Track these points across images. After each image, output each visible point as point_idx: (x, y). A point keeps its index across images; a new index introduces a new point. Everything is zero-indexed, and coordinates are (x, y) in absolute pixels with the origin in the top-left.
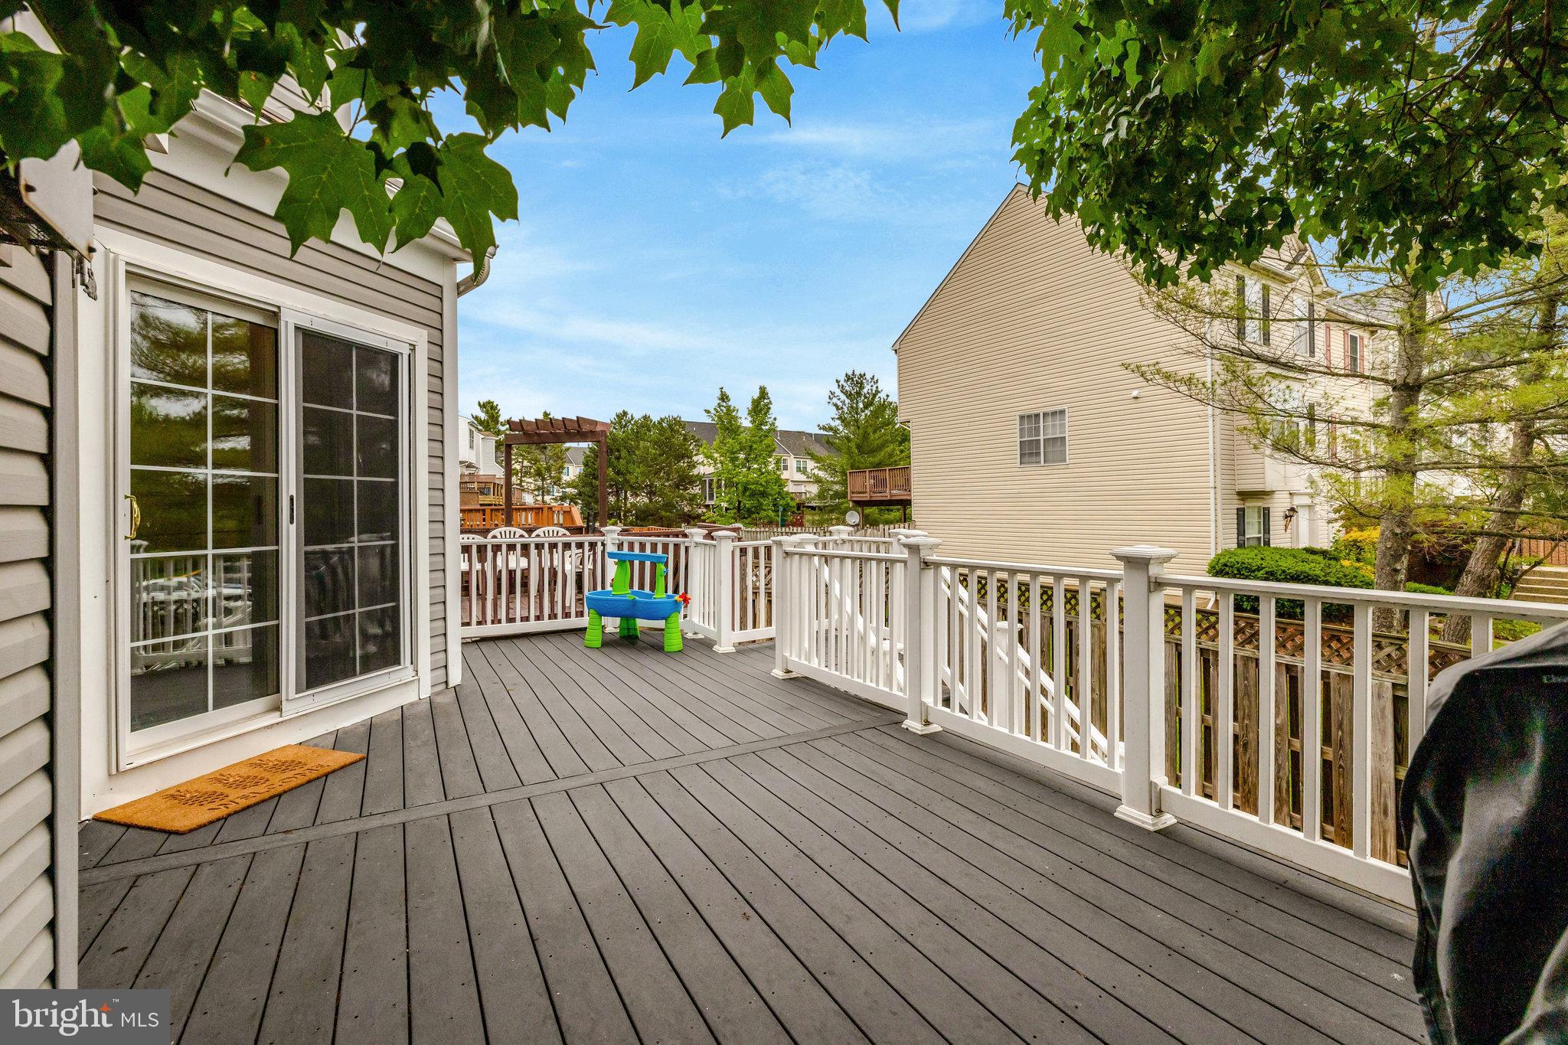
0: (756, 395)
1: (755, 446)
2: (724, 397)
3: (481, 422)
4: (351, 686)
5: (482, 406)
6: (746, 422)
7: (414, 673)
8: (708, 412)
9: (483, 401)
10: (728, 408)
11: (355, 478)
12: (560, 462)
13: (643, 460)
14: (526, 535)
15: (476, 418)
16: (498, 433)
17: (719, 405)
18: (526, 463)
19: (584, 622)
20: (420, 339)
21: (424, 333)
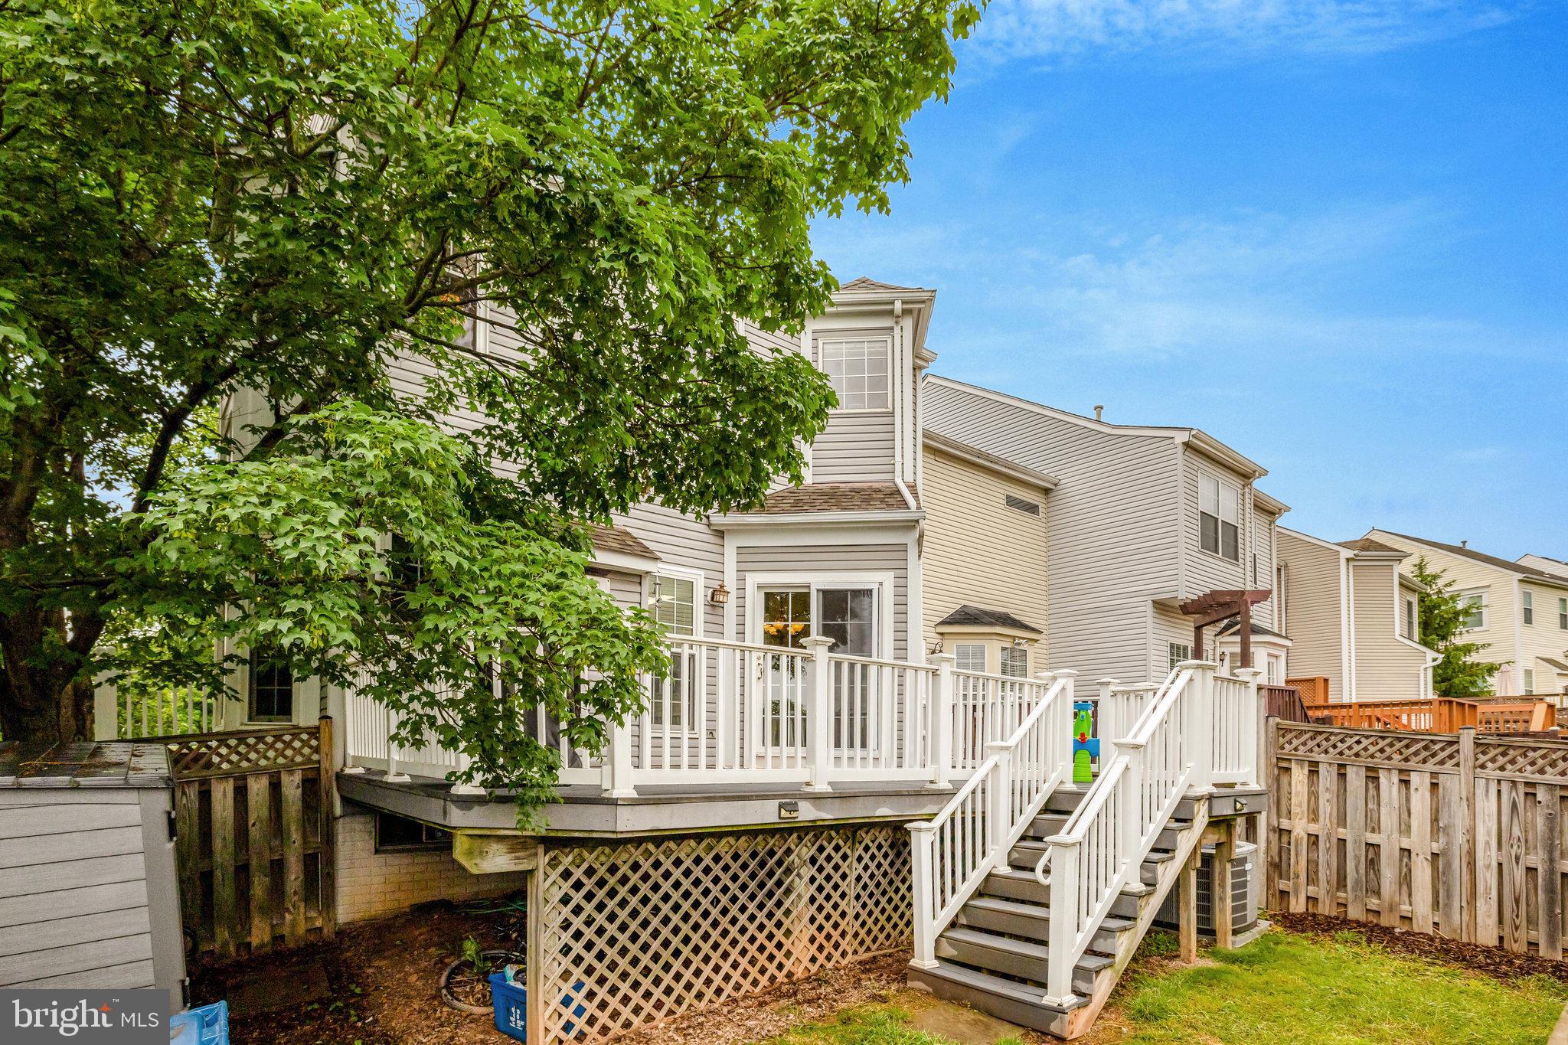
20: (888, 578)
21: (892, 574)
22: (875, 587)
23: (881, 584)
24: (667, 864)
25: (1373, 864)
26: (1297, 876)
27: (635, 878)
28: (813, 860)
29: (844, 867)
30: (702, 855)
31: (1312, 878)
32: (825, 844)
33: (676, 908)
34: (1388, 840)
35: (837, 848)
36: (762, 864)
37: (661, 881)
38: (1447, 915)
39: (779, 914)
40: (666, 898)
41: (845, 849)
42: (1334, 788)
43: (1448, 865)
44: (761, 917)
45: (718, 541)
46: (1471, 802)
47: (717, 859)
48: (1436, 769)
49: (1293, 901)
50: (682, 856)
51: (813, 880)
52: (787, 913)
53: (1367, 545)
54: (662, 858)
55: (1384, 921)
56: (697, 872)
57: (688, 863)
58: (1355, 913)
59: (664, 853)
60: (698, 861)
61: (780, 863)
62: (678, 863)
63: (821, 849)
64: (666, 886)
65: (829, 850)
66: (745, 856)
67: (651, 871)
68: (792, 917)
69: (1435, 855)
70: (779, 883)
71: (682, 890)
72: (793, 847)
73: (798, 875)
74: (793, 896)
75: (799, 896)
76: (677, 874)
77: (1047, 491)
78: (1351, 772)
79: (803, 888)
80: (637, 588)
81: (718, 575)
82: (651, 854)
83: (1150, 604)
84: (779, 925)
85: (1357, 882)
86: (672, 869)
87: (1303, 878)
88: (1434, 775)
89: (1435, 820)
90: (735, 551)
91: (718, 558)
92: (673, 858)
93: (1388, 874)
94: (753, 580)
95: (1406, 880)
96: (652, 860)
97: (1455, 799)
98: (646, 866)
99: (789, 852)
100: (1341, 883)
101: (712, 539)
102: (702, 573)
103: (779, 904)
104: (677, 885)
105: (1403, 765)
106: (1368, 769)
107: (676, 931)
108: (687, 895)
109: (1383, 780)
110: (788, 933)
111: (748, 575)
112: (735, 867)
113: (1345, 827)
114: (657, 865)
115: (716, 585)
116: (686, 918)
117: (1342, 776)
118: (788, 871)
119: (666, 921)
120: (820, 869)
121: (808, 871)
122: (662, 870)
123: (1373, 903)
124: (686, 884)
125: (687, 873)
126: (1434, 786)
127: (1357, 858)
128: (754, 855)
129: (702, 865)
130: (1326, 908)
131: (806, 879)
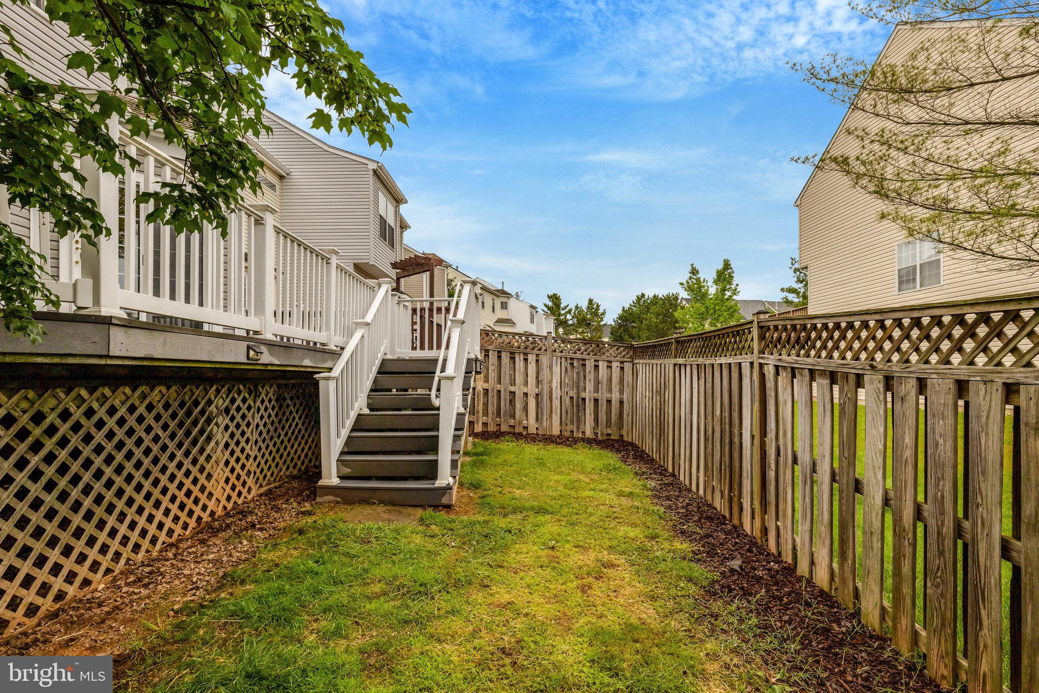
0: (720, 266)
1: (717, 308)
2: (694, 271)
3: (549, 308)
5: (550, 297)
6: (713, 290)
8: (682, 284)
9: (551, 293)
10: (698, 280)
13: (649, 328)
15: (546, 305)
16: (559, 315)
17: (690, 278)
24: (101, 413)
25: (512, 402)
26: (478, 412)
27: (64, 429)
28: (227, 411)
29: (249, 417)
30: (137, 403)
31: (486, 413)
32: (236, 396)
33: (109, 460)
34: (519, 389)
35: (244, 400)
36: (189, 414)
37: (93, 431)
38: (541, 423)
39: (202, 460)
40: (99, 449)
41: (250, 401)
42: (496, 363)
43: (542, 399)
44: (187, 464)
46: (551, 367)
47: (150, 408)
48: (538, 352)
49: (476, 426)
50: (117, 403)
51: (227, 428)
52: (209, 457)
54: (95, 406)
55: (517, 431)
56: (131, 421)
57: (122, 411)
58: (504, 428)
59: (98, 400)
60: (132, 409)
61: (202, 412)
62: (112, 411)
63: (233, 401)
64: (99, 437)
65: (239, 402)
66: (175, 405)
67: (83, 421)
68: (212, 461)
69: (537, 395)
70: (202, 432)
71: (116, 440)
72: (213, 398)
73: (217, 424)
74: (212, 444)
75: (217, 443)
76: (111, 423)
77: (281, 177)
78: (503, 355)
79: (220, 436)
82: (84, 401)
83: (352, 265)
84: (202, 470)
85: (505, 412)
86: (106, 418)
87: (481, 413)
88: (537, 355)
89: (537, 377)
92: (107, 406)
93: (519, 405)
95: (526, 408)
96: (84, 407)
97: (545, 367)
98: (77, 414)
99: (210, 402)
100: (499, 414)
103: (202, 451)
104: (110, 435)
105: (525, 351)
106: (511, 353)
107: (109, 484)
108: (120, 446)
109: (517, 358)
110: (209, 477)
112: (166, 416)
113: (500, 384)
114: (89, 413)
116: (119, 470)
117: (499, 357)
118: (209, 421)
119: (98, 474)
120: (232, 419)
121: (223, 420)
122: (95, 419)
123: (512, 422)
124: (120, 434)
125: (121, 422)
126: (537, 361)
127: (505, 399)
128: (182, 405)
129: (136, 414)
130: (492, 428)
131: (222, 426)
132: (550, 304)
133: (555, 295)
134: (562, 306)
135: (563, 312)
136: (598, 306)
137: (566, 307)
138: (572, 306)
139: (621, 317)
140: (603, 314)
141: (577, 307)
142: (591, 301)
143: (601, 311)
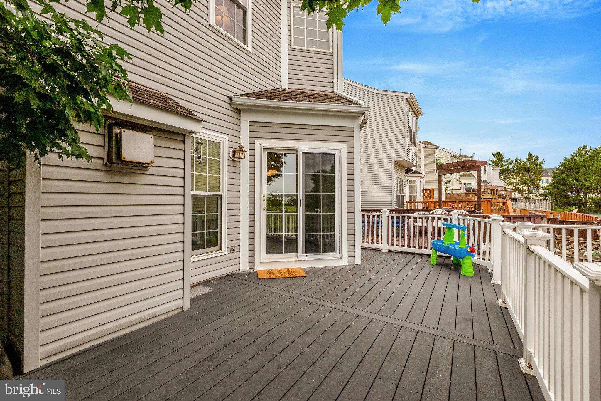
3: (493, 162)
4: (317, 256)
5: (494, 154)
7: (341, 256)
9: (495, 152)
11: (321, 194)
12: (539, 177)
14: (447, 213)
15: (491, 160)
16: (502, 166)
18: (518, 179)
19: (429, 251)
20: (344, 147)
21: (346, 145)
22: (337, 152)
23: (340, 150)
45: (236, 116)
53: (428, 143)
80: (181, 146)
81: (237, 140)
83: (393, 162)
90: (248, 124)
91: (236, 127)
94: (260, 144)
101: (232, 114)
102: (226, 137)
111: (257, 141)
115: (236, 146)
132: (495, 159)
133: (498, 153)
134: (504, 160)
135: (504, 164)
136: (537, 158)
137: (507, 161)
138: (513, 159)
139: (562, 165)
140: (542, 162)
141: (517, 160)
142: (530, 155)
143: (540, 161)
